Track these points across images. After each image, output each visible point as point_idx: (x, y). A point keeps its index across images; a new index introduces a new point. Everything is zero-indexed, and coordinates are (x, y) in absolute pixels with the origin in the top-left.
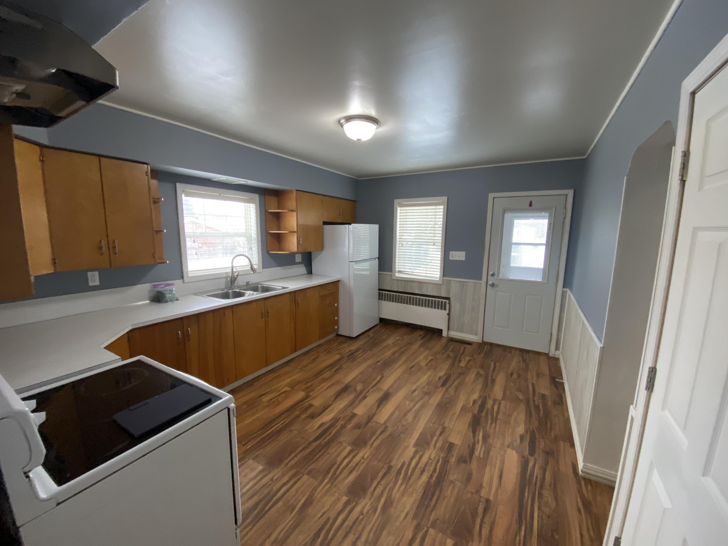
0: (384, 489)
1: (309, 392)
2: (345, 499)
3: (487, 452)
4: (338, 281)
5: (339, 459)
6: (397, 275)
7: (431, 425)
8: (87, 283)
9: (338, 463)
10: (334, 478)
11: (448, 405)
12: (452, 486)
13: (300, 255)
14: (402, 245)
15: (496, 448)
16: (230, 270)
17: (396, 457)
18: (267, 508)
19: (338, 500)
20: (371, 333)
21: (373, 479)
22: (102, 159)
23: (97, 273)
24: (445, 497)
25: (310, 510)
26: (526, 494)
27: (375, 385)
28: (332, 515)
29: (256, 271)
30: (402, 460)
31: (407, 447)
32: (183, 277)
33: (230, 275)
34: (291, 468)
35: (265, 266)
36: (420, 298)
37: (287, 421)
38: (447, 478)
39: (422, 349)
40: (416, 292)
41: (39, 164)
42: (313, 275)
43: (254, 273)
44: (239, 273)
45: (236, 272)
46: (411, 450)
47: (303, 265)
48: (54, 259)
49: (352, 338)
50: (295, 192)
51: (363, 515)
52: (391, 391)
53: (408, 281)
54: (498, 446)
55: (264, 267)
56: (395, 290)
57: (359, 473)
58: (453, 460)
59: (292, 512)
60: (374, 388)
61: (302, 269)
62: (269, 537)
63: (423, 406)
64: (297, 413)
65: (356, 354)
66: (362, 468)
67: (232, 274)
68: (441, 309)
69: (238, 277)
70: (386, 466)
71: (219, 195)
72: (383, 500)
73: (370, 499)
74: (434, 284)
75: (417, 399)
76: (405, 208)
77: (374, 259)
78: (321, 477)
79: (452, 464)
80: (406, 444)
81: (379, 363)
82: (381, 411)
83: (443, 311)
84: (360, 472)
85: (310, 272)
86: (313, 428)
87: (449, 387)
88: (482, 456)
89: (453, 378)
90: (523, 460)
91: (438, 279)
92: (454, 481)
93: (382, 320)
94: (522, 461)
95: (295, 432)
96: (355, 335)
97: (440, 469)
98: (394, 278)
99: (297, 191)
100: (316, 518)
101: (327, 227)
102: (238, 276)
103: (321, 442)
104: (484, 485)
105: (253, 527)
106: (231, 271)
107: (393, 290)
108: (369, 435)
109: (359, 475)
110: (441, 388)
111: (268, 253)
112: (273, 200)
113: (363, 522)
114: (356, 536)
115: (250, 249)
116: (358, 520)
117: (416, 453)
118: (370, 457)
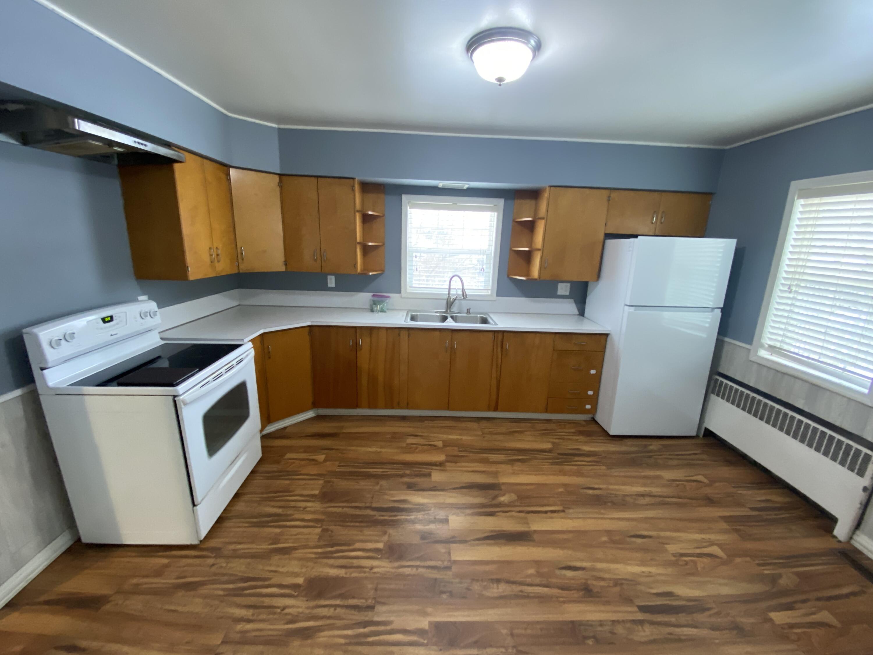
0: (329, 618)
1: (449, 462)
2: (300, 580)
4: (607, 335)
5: (358, 545)
6: (763, 353)
7: (504, 631)
8: (326, 284)
9: (351, 548)
10: (326, 556)
11: (590, 642)
13: (569, 285)
14: (789, 288)
16: (447, 291)
17: (395, 608)
18: (272, 524)
19: (297, 575)
20: (655, 445)
21: (342, 596)
22: (319, 179)
23: (333, 277)
25: (276, 558)
27: (528, 512)
28: (276, 580)
30: (392, 619)
31: (425, 614)
32: (400, 292)
33: (446, 297)
34: (323, 513)
35: (501, 291)
36: (802, 422)
37: (389, 473)
39: (724, 526)
40: (799, 404)
41: (278, 189)
42: (585, 320)
44: (457, 297)
45: (454, 295)
46: (424, 623)
47: (572, 301)
48: (285, 261)
49: (608, 434)
50: (548, 189)
51: (282, 610)
52: (536, 537)
53: (784, 374)
55: (498, 295)
56: (751, 384)
57: (345, 576)
59: (269, 545)
60: (522, 515)
61: (570, 307)
62: (240, 543)
63: (542, 599)
64: (408, 472)
65: (577, 458)
66: (354, 575)
67: (448, 296)
68: (851, 469)
69: (456, 301)
70: (370, 602)
72: (311, 624)
73: (307, 608)
74: (850, 399)
75: (554, 580)
76: (816, 200)
77: (710, 310)
78: (321, 543)
80: (429, 610)
81: (591, 492)
82: (478, 545)
83: (853, 476)
84: (348, 576)
85: (582, 313)
86: (394, 497)
87: (652, 623)
91: (866, 391)
93: (709, 434)
95: (378, 488)
96: (612, 433)
98: (753, 358)
99: (552, 188)
100: (267, 568)
102: (455, 299)
103: (375, 515)
105: (250, 527)
106: (447, 293)
107: (746, 382)
108: (417, 555)
109: (343, 578)
110: (636, 609)
111: (508, 277)
112: (528, 204)
113: (271, 616)
114: (251, 618)
116: (271, 610)
117: (421, 632)
118: (378, 575)
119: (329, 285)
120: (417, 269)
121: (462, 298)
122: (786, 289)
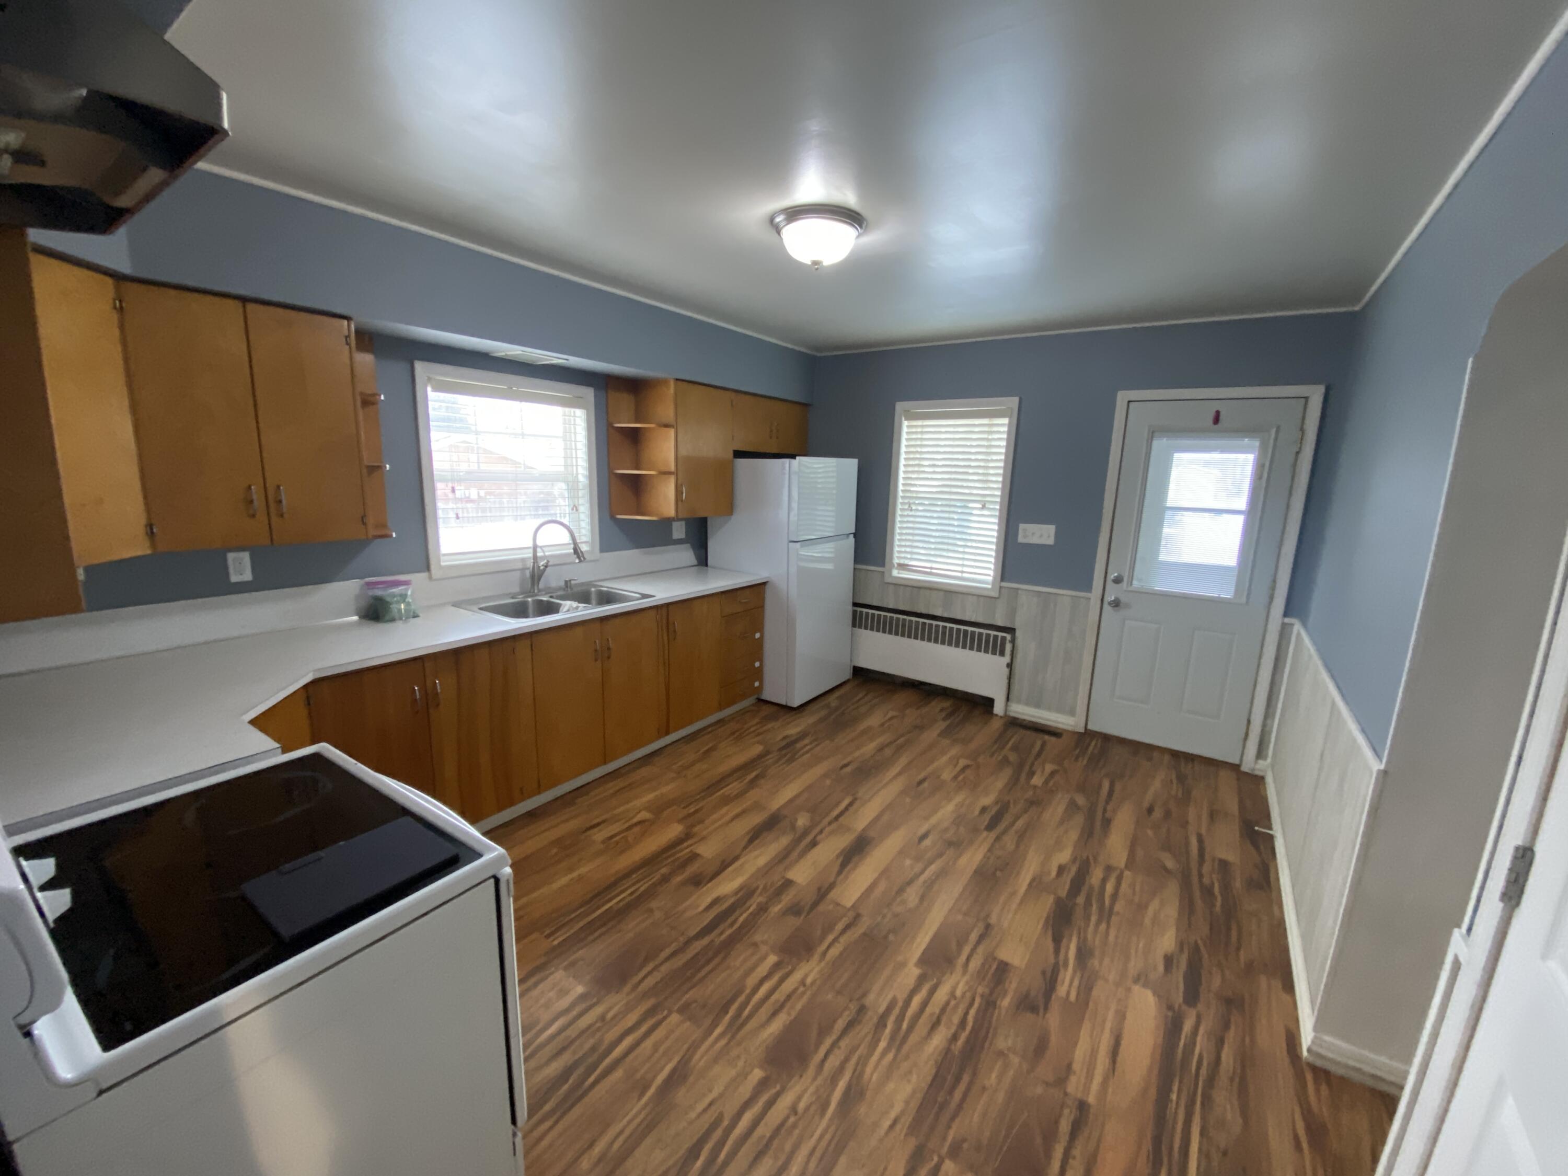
0: (847, 1060)
1: (693, 826)
2: (758, 1074)
3: (1086, 989)
4: (764, 584)
5: (751, 982)
6: (895, 573)
7: (960, 917)
8: (227, 575)
9: (748, 991)
10: (737, 1025)
11: (998, 873)
12: (999, 1064)
13: (683, 523)
14: (909, 507)
15: (1107, 981)
16: (530, 553)
17: (876, 987)
18: (592, 1079)
19: (744, 1075)
20: (833, 700)
21: (822, 1034)
22: (250, 307)
23: (246, 556)
24: (984, 1089)
25: (681, 1095)
26: (1174, 1097)
27: (837, 818)
28: (729, 1110)
29: (584, 559)
30: (890, 997)
31: (903, 965)
32: (428, 568)
33: (530, 564)
34: (645, 995)
35: (606, 544)
36: (946, 627)
37: (642, 889)
38: (991, 1044)
39: (945, 742)
40: (938, 613)
41: (115, 317)
42: (709, 569)
43: (580, 561)
44: (548, 561)
45: (543, 558)
46: (912, 972)
47: (688, 545)
48: (150, 526)
49: (791, 709)
50: (672, 383)
51: (796, 1113)
52: (872, 833)
53: (919, 588)
54: (1111, 977)
55: (602, 550)
56: (891, 606)
57: (792, 1017)
58: (1006, 1002)
59: (640, 1098)
60: (834, 826)
61: (686, 555)
62: (591, 1145)
63: (942, 874)
64: (664, 871)
65: (799, 745)
66: (799, 1006)
67: (534, 563)
68: (994, 653)
69: (548, 569)
70: (853, 1007)
71: (508, 388)
72: (842, 1085)
73: (815, 1079)
74: (979, 596)
75: (929, 855)
76: (920, 423)
77: (846, 536)
78: (707, 1022)
79: (1003, 1012)
80: (900, 958)
81: (848, 769)
82: (846, 877)
83: (997, 658)
84: (794, 1014)
85: (703, 561)
86: (698, 906)
87: (1005, 832)
88: (1073, 997)
89: (1014, 810)
90: (1170, 1014)
91: (990, 586)
92: (1006, 1052)
93: (858, 672)
94: (1166, 1017)
95: (658, 915)
96: (796, 703)
97: (974, 1023)
98: (888, 580)
99: (678, 382)
100: (693, 1115)
101: (742, 463)
102: (546, 567)
103: (712, 941)
104: (1076, 1066)
105: (556, 1122)
106: (531, 555)
107: (885, 605)
108: (819, 933)
109: (792, 1023)
110: (985, 834)
111: (612, 517)
112: (625, 401)
113: (797, 1132)
114: (780, 1163)
115: (575, 509)
116: (785, 1127)
117: (921, 980)
118: (818, 982)
119: (234, 578)
120: (457, 515)
121: (577, 561)
122: (906, 507)
